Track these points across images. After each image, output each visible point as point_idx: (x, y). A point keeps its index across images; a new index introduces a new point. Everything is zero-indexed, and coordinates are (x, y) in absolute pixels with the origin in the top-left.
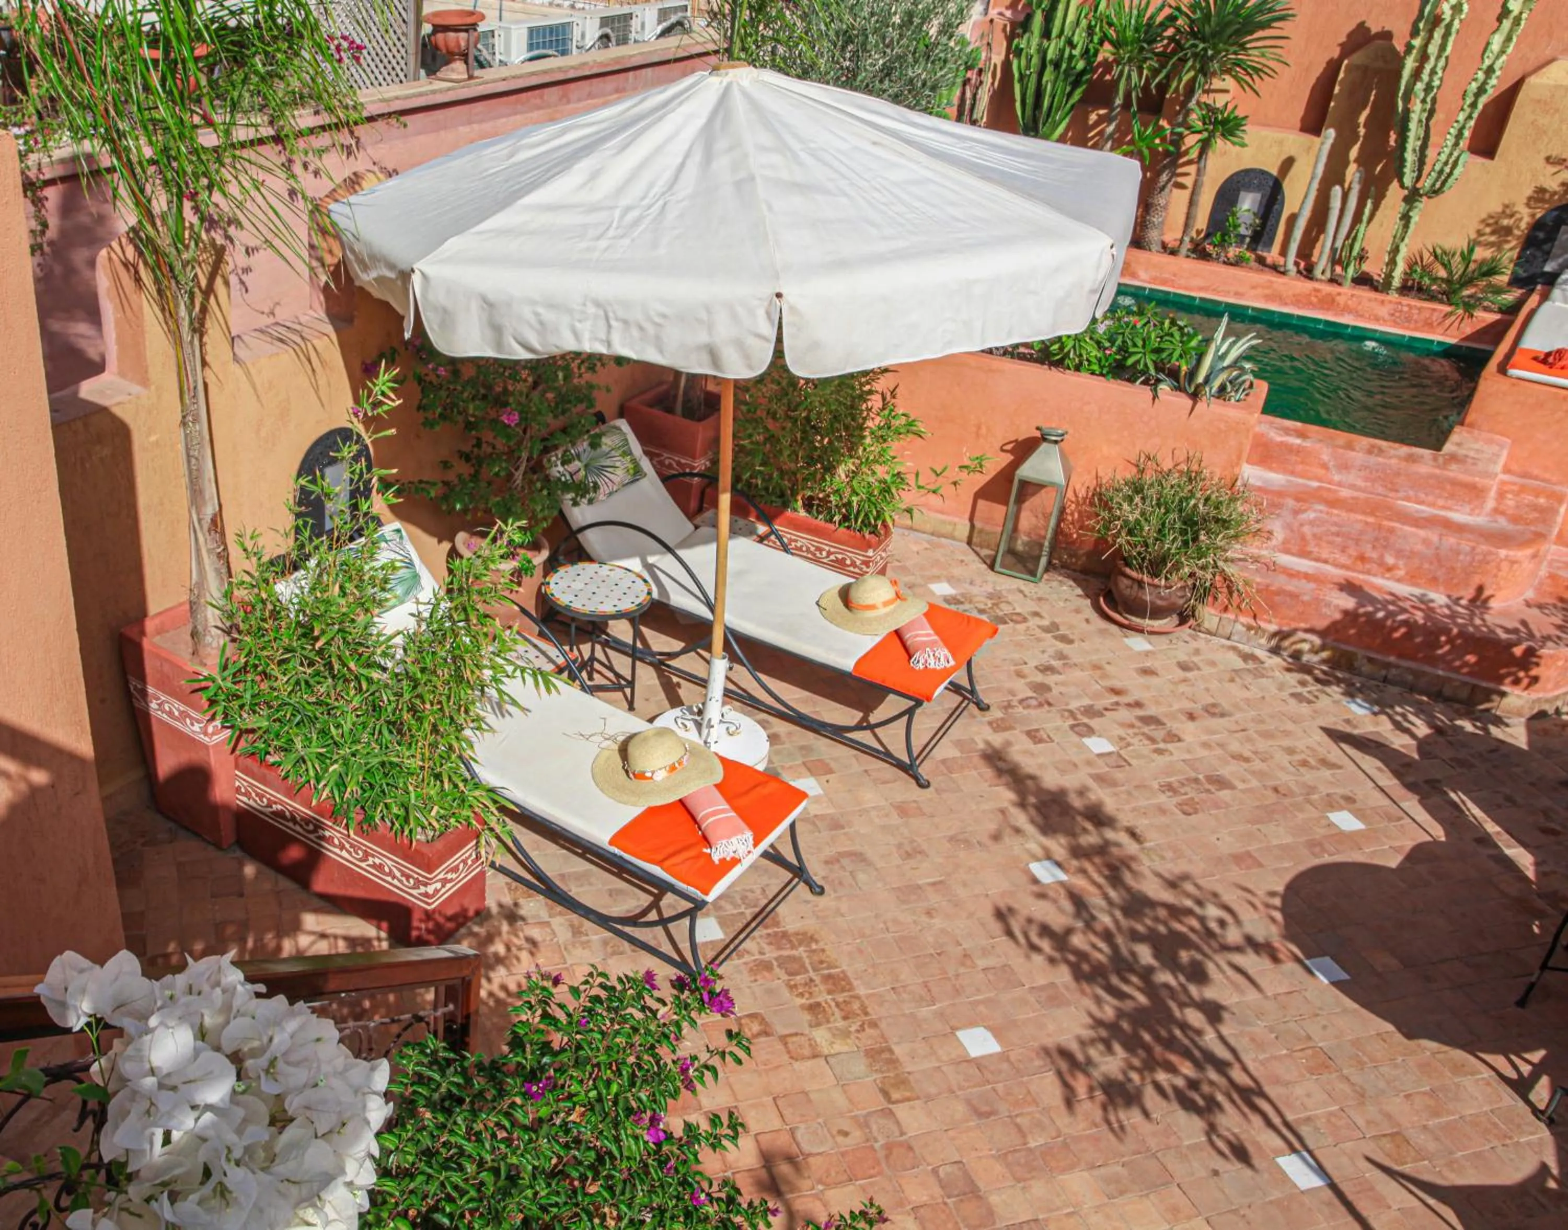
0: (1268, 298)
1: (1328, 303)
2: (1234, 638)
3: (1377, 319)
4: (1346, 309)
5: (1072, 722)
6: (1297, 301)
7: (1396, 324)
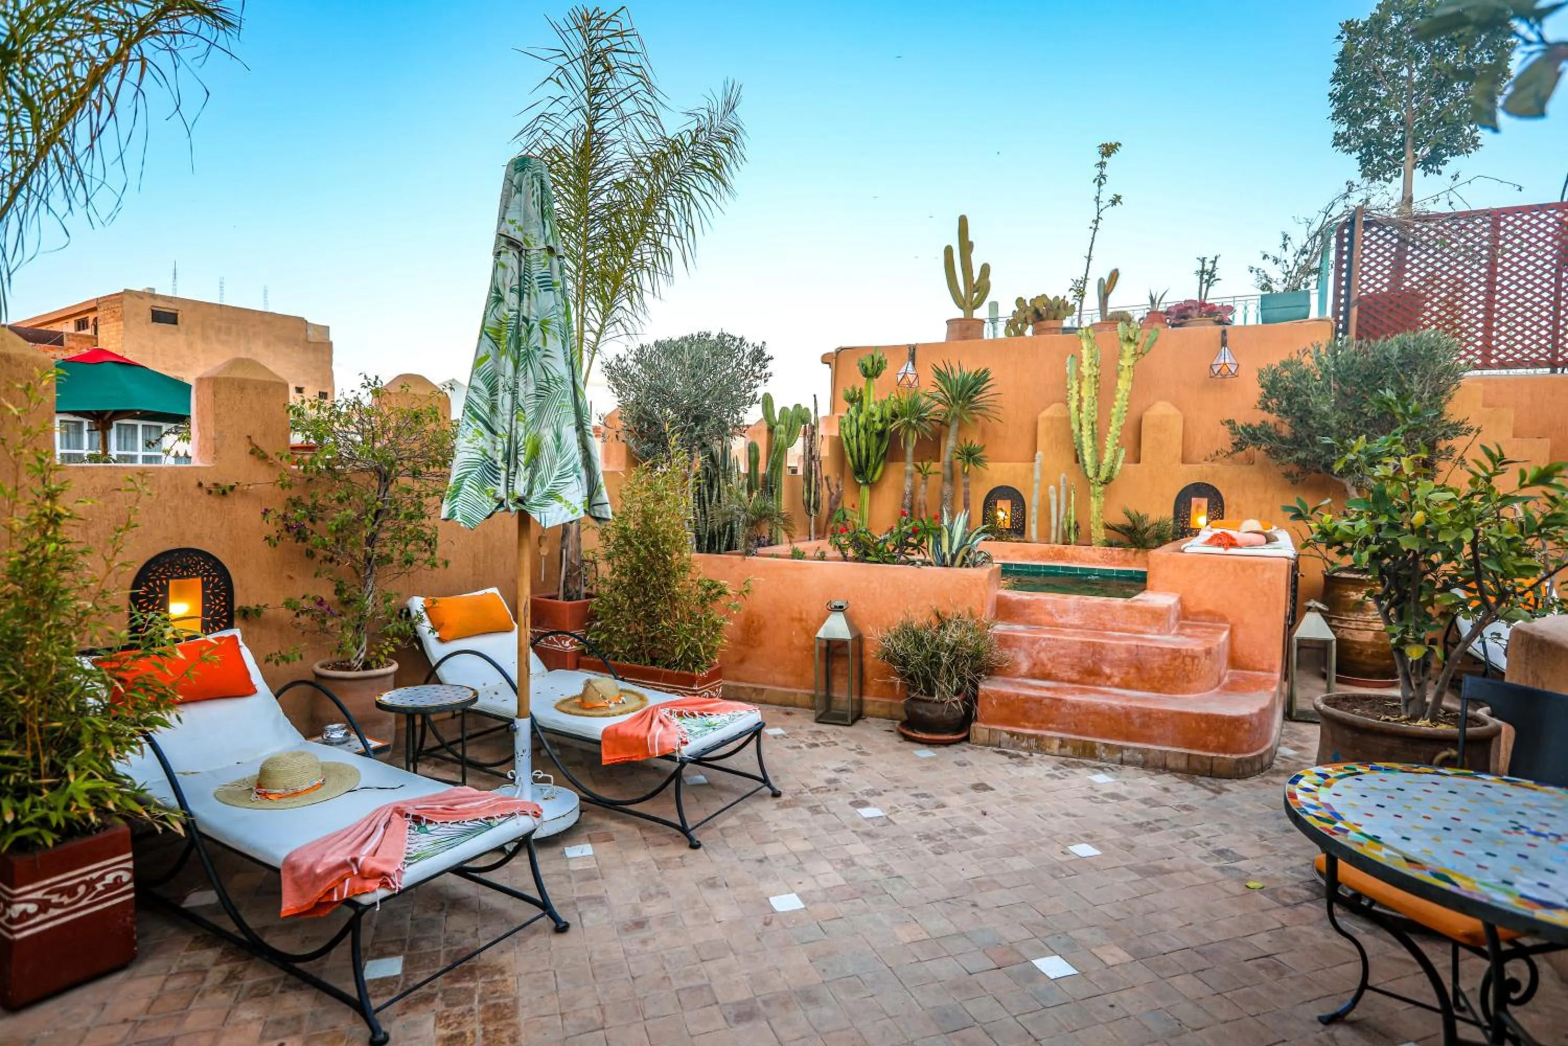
0: (1023, 557)
1: (1060, 556)
2: (1003, 745)
3: (1094, 561)
4: (1074, 558)
5: (852, 799)
6: (1043, 556)
7: (1107, 563)
